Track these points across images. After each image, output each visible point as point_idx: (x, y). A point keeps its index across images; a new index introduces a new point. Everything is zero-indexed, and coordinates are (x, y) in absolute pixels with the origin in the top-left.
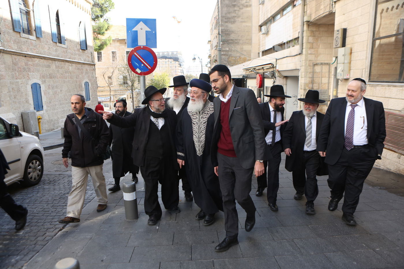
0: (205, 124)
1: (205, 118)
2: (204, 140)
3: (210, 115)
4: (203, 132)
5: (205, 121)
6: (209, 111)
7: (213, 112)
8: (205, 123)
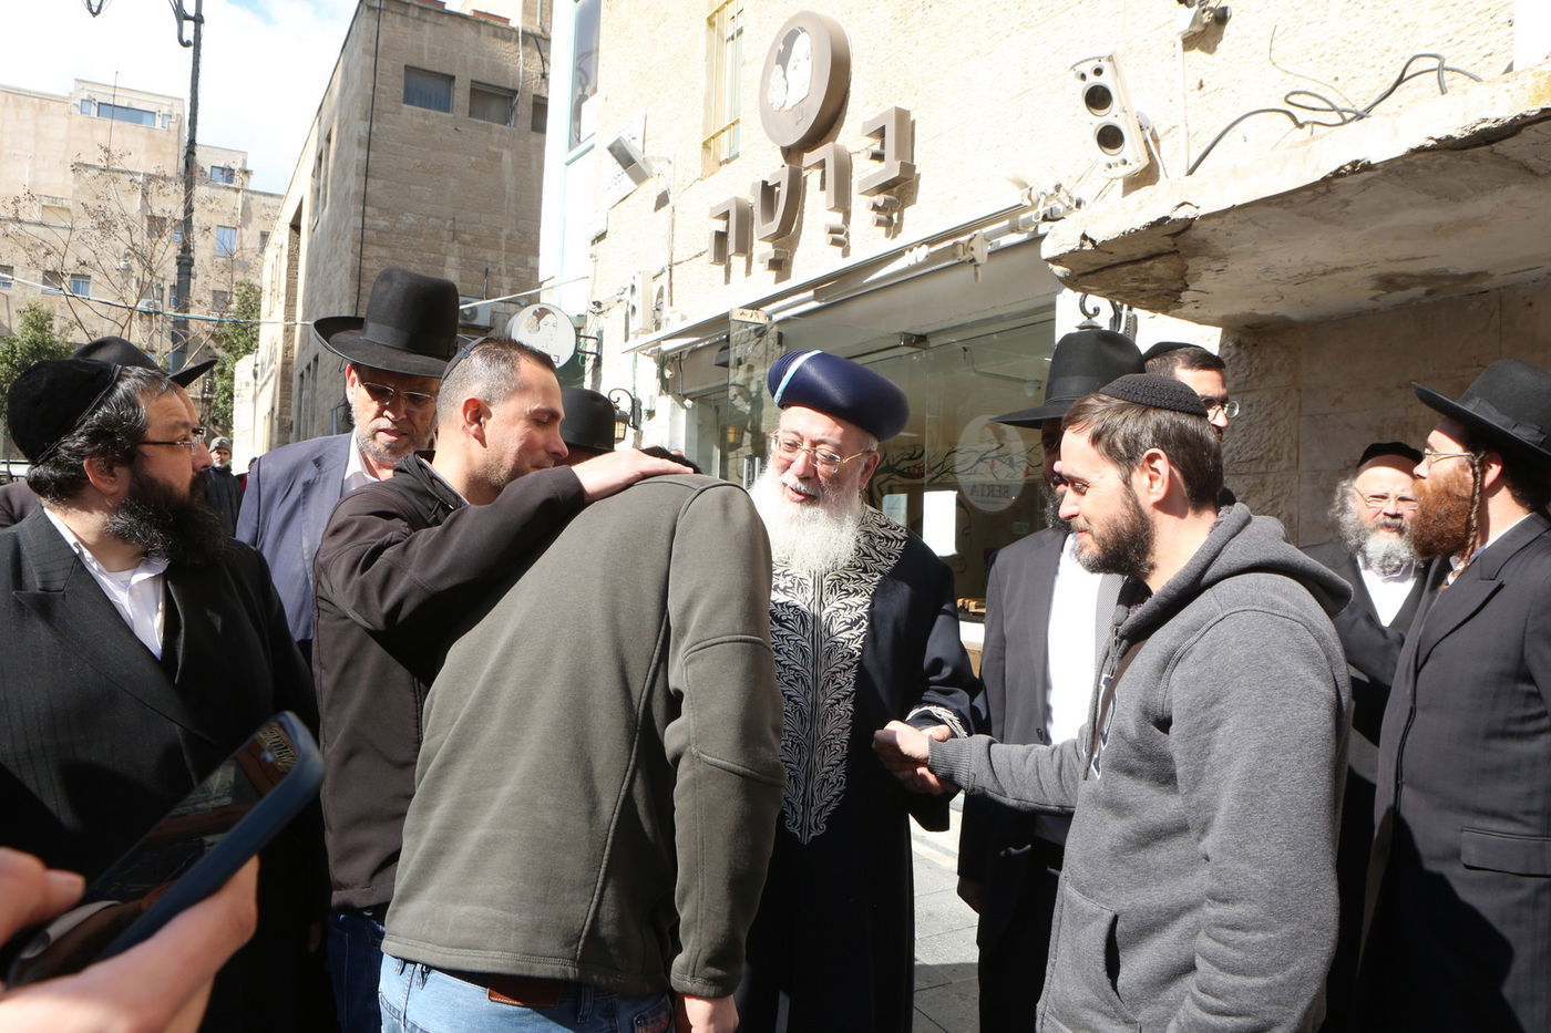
0: (855, 632)
1: (856, 592)
2: (846, 735)
3: (879, 577)
4: (841, 679)
5: (854, 615)
6: (873, 552)
7: (892, 563)
8: (854, 623)
